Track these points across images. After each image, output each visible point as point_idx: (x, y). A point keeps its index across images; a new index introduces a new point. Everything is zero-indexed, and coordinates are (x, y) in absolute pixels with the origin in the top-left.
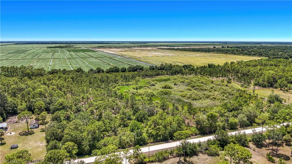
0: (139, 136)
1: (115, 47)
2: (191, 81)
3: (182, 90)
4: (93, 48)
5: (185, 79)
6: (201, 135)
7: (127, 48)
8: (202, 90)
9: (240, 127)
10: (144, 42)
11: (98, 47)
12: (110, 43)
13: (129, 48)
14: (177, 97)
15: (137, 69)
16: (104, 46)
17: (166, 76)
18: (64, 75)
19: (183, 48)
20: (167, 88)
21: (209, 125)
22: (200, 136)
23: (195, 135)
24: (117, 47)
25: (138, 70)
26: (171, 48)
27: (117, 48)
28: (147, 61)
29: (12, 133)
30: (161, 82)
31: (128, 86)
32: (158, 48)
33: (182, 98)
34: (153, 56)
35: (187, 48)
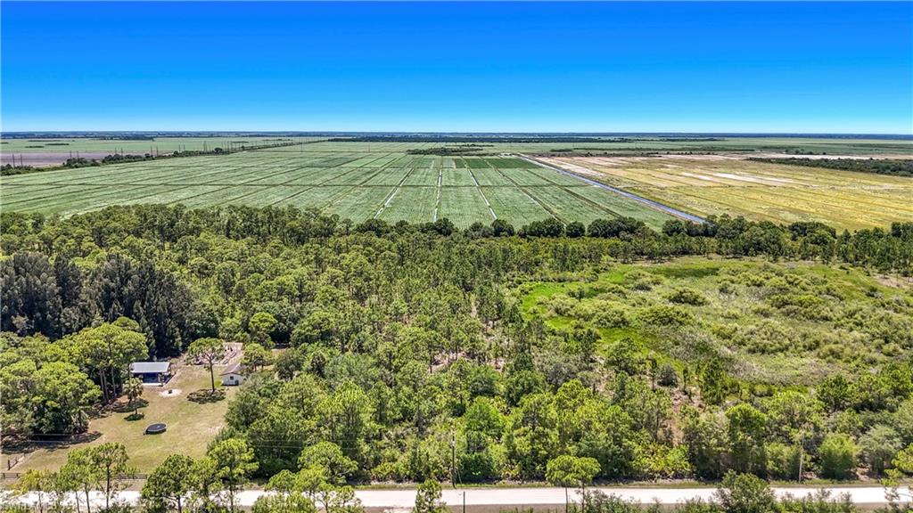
0: (471, 450)
1: (602, 152)
2: (790, 283)
3: (737, 312)
4: (534, 155)
5: (770, 274)
6: (697, 478)
7: (642, 155)
8: (812, 317)
9: (870, 474)
10: (712, 137)
11: (553, 151)
12: (597, 138)
13: (648, 155)
14: (701, 336)
15: (620, 229)
16: (570, 150)
17: (711, 259)
18: (379, 240)
19: (843, 158)
20: (682, 300)
21: (730, 450)
22: (692, 481)
23: (675, 477)
24: (608, 152)
25: (622, 234)
26: (796, 156)
27: (609, 156)
28: (681, 203)
29: (173, 391)
30: (678, 279)
31: (562, 284)
32: (751, 156)
33: (715, 340)
34: (711, 185)
35: (859, 158)
